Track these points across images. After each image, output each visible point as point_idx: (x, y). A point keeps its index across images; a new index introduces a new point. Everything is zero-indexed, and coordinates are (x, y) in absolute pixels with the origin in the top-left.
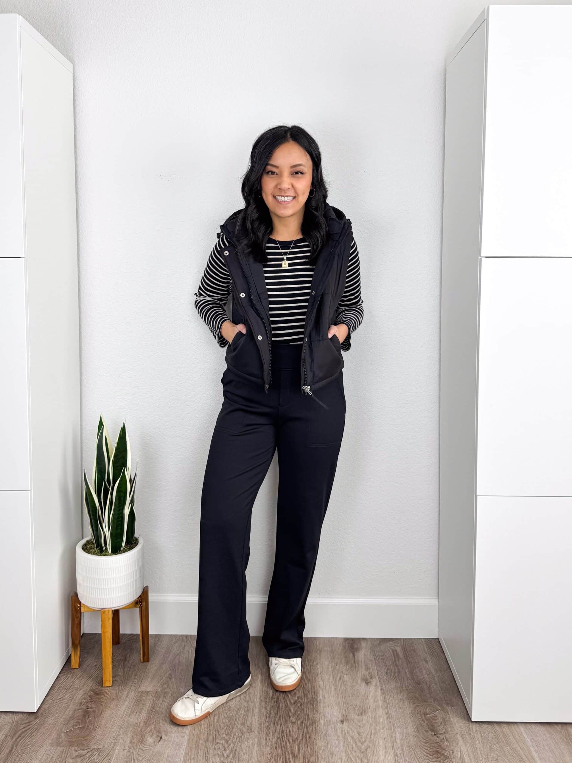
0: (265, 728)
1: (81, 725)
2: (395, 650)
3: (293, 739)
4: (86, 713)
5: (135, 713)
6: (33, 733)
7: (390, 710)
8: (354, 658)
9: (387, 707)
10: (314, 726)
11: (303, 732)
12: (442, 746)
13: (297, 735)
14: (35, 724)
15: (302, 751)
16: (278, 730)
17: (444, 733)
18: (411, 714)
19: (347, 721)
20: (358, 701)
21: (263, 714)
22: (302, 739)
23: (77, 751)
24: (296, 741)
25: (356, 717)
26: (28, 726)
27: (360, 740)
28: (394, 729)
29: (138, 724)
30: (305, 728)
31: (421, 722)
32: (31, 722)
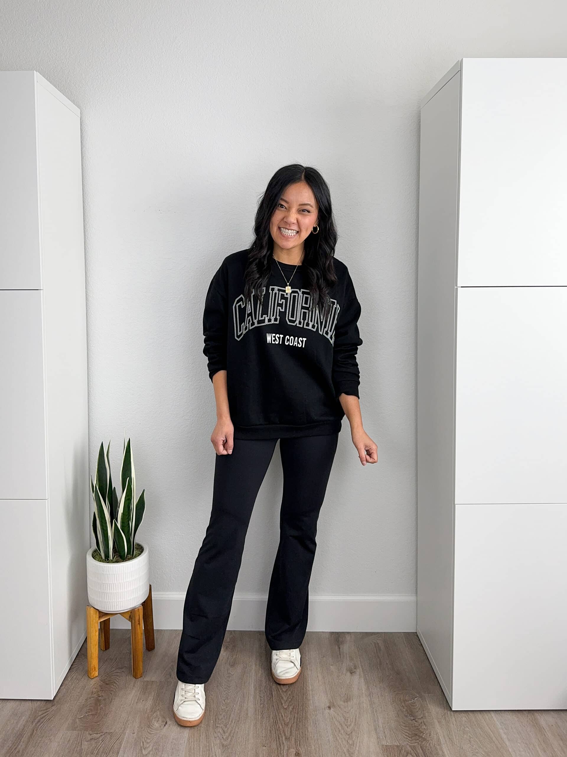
0: (260, 713)
1: (93, 711)
2: (376, 643)
3: (285, 724)
4: (98, 701)
5: (141, 701)
6: (51, 718)
7: (373, 698)
8: (340, 651)
9: (370, 695)
10: (304, 711)
11: (294, 717)
12: (421, 729)
13: (288, 720)
14: (51, 711)
15: (294, 734)
16: (272, 715)
17: (422, 718)
18: (392, 701)
19: (334, 707)
20: (344, 689)
21: (258, 701)
22: (294, 723)
23: (91, 735)
24: (288, 725)
25: (342, 703)
26: (46, 712)
27: (346, 723)
28: (377, 715)
29: (145, 710)
30: (296, 713)
31: (401, 708)
32: (48, 709)
